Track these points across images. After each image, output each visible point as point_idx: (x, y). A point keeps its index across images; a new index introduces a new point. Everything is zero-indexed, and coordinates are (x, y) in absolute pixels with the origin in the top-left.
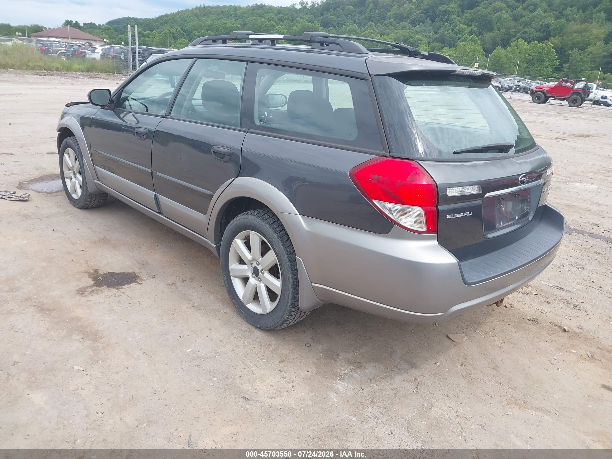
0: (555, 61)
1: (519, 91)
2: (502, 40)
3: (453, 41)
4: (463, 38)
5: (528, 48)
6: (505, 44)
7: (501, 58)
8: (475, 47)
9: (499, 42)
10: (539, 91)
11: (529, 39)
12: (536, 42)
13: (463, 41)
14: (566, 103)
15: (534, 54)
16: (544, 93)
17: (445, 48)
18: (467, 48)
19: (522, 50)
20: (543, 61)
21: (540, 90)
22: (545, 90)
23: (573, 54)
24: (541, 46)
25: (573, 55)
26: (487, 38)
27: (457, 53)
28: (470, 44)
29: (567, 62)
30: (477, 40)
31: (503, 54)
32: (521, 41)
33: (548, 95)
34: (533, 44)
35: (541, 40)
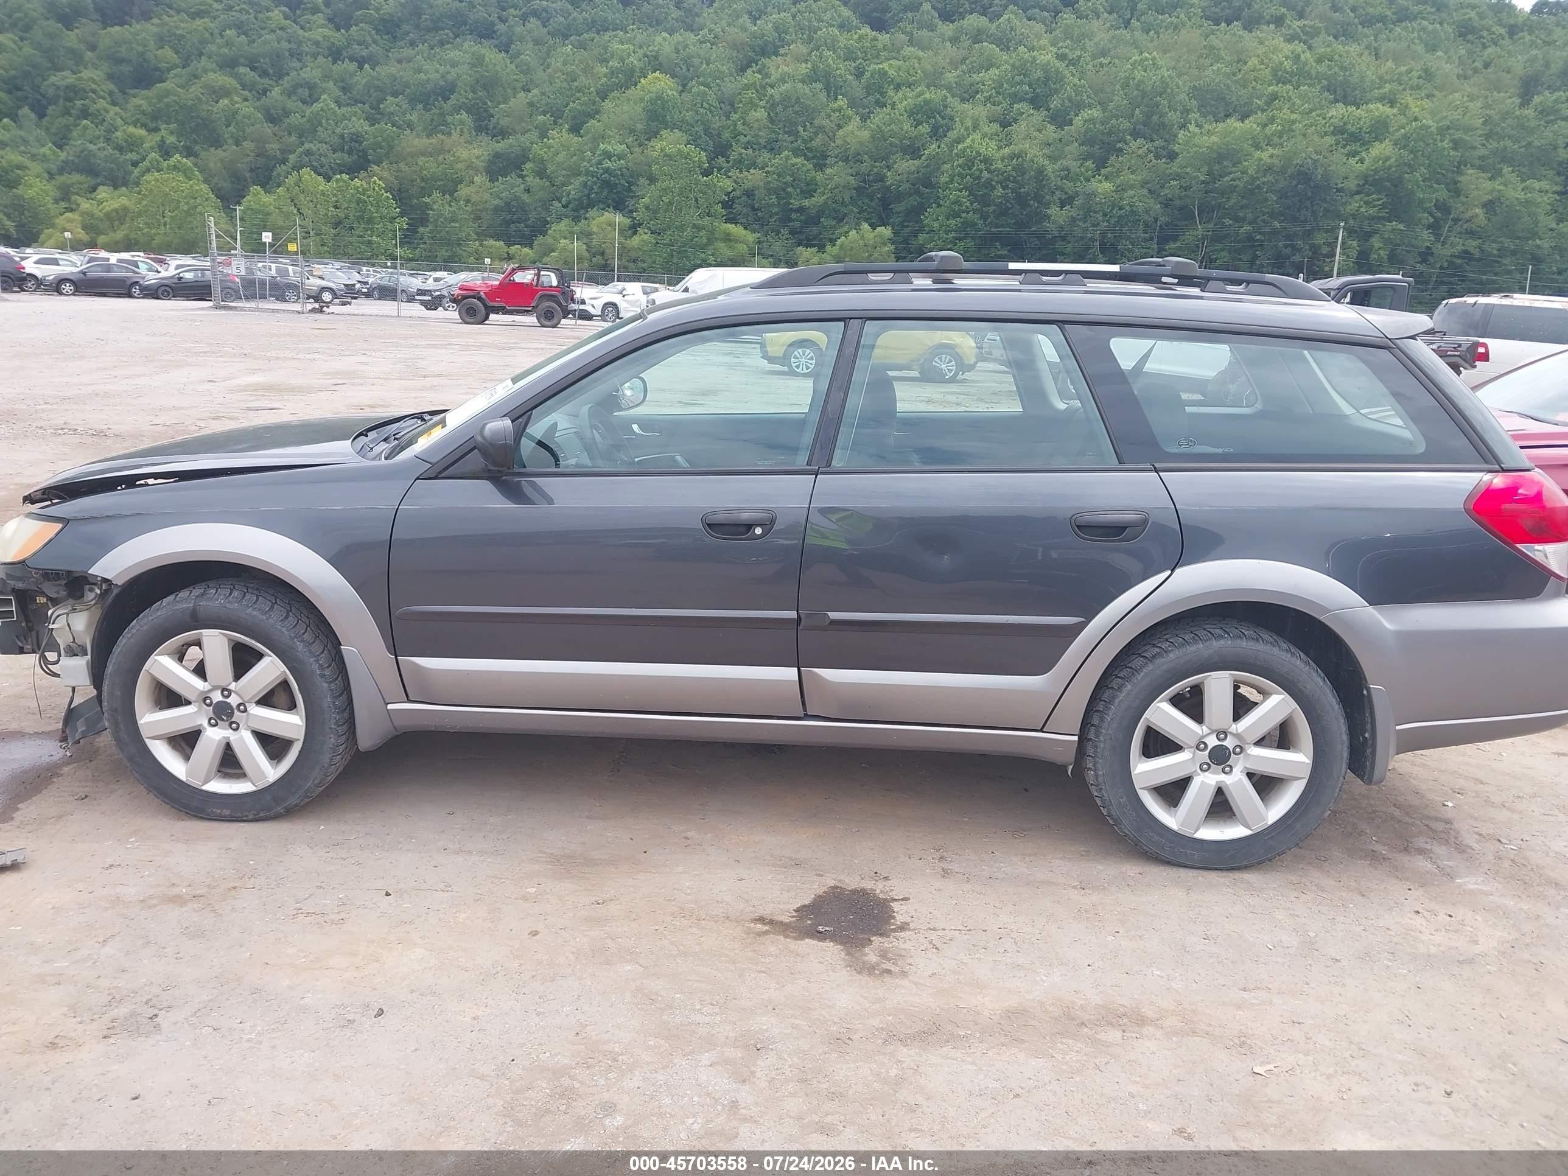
0: (398, 220)
1: (368, 296)
2: (251, 170)
3: (118, 170)
4: (146, 163)
5: (328, 191)
6: (266, 179)
7: (268, 214)
8: (191, 186)
9: (248, 175)
10: (470, 297)
11: (322, 167)
12: (345, 176)
13: (148, 170)
14: (532, 319)
15: (346, 205)
16: (480, 299)
17: (101, 188)
18: (170, 190)
19: (316, 196)
20: (370, 220)
21: (471, 293)
22: (482, 293)
23: (434, 203)
24: (359, 185)
25: (435, 207)
26: (211, 165)
27: (144, 203)
28: (174, 178)
29: (424, 221)
30: (189, 168)
31: (271, 204)
32: (307, 174)
33: (492, 304)
34: (337, 181)
35: (353, 170)
